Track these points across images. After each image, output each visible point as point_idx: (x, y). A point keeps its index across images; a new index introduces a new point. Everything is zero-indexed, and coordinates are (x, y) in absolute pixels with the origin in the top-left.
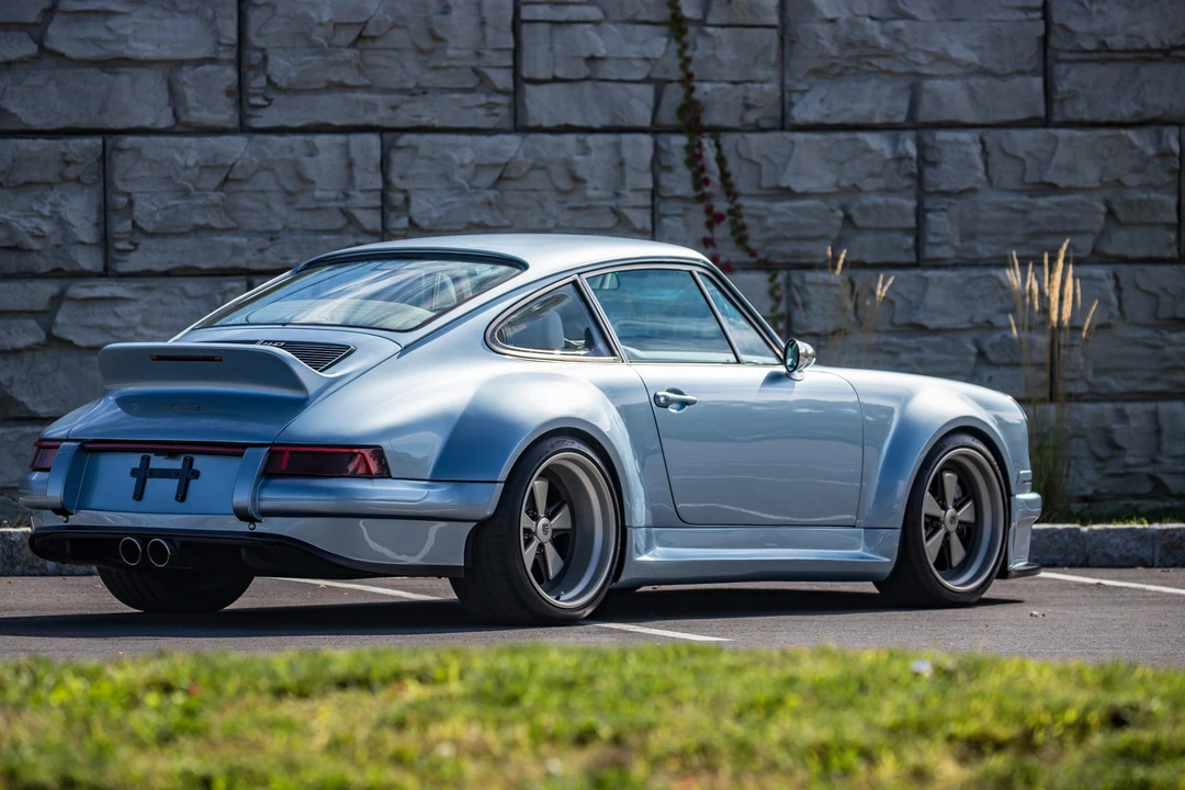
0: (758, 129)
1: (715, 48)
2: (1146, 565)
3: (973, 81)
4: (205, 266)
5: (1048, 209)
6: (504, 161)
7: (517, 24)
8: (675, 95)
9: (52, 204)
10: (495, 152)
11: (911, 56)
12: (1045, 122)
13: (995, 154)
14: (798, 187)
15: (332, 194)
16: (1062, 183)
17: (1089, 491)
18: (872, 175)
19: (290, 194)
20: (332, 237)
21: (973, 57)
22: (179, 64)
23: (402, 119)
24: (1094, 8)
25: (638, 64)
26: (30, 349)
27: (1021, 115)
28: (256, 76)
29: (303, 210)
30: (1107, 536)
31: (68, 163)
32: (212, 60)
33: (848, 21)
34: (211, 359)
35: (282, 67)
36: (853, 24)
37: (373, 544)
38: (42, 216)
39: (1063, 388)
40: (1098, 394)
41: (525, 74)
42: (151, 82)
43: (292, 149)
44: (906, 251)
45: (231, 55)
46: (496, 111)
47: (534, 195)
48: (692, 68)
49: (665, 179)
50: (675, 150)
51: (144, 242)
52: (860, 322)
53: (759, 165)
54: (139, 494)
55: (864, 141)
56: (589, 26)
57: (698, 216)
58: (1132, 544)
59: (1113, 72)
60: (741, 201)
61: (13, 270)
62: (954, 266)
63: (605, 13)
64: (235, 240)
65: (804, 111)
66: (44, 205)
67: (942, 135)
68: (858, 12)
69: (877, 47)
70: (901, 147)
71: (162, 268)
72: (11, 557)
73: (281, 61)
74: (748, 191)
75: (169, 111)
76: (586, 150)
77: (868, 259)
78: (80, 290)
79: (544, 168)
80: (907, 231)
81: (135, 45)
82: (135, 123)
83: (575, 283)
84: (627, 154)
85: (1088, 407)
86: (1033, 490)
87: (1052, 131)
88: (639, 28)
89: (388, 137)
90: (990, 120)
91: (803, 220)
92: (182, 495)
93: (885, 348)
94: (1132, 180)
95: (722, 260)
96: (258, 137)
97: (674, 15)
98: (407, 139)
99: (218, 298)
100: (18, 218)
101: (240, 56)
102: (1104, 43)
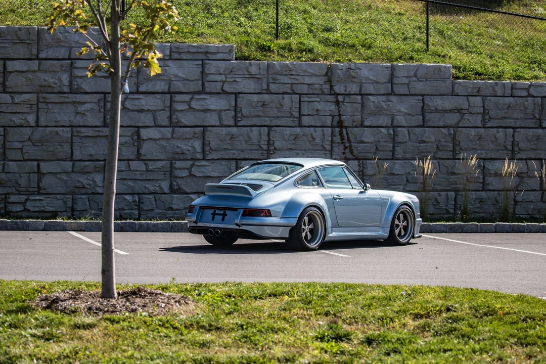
0: (356, 127)
1: (346, 108)
2: (445, 233)
3: (406, 117)
4: (226, 158)
5: (423, 146)
6: (296, 134)
7: (300, 102)
8: (337, 119)
9: (191, 143)
10: (295, 132)
11: (392, 111)
12: (423, 126)
13: (411, 134)
14: (365, 141)
15: (256, 141)
16: (427, 141)
17: (432, 213)
18: (382, 138)
19: (246, 141)
20: (256, 151)
21: (406, 111)
22: (221, 110)
23: (273, 124)
24: (434, 100)
25: (328, 111)
26: (186, 177)
27: (417, 125)
28: (239, 114)
29: (249, 145)
30: (436, 226)
31: (195, 134)
32: (229, 110)
33: (377, 102)
34: (230, 188)
35: (245, 111)
36: (379, 103)
37: (267, 232)
38: (189, 146)
39: (426, 188)
40: (434, 190)
41: (302, 113)
42: (215, 115)
43: (247, 131)
44: (390, 156)
45: (233, 108)
46: (295, 122)
47: (303, 142)
48: (341, 112)
49: (334, 138)
50: (337, 132)
51: (212, 152)
52: (379, 172)
53: (356, 135)
54: (213, 219)
55: (381, 130)
56: (317, 102)
57: (342, 147)
58: (442, 228)
59: (438, 115)
60: (352, 144)
61: (183, 158)
62: (401, 159)
63: (320, 100)
64: (233, 152)
65: (367, 123)
67: (399, 129)
68: (379, 100)
69: (384, 108)
70: (389, 132)
71: (216, 158)
72: (181, 228)
74: (354, 141)
75: (219, 122)
76: (316, 132)
77: (382, 158)
78: (197, 163)
79: (306, 135)
80: (390, 151)
81: (211, 106)
82: (211, 124)
83: (315, 170)
84: (325, 132)
85: (432, 193)
86: (420, 218)
87: (424, 128)
88: (328, 103)
89: (269, 128)
90: (410, 126)
91: (366, 148)
92: (223, 219)
93: (385, 179)
94: (442, 140)
95: (347, 157)
96: (239, 128)
97: (337, 100)
98: (274, 128)
99: (230, 165)
100: (184, 146)
101: (235, 109)
102: (436, 108)
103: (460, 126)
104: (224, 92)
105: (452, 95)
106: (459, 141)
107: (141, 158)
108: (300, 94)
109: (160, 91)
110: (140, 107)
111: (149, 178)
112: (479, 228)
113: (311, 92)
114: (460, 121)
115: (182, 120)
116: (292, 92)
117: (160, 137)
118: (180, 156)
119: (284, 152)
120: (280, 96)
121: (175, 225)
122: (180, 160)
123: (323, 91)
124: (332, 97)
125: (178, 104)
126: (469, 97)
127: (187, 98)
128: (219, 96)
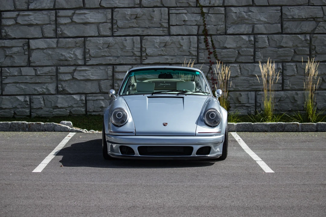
0: (220, 35)
1: (210, 18)
3: (265, 25)
4: (104, 63)
5: (281, 51)
6: (166, 42)
7: (169, 14)
8: (202, 28)
9: (73, 51)
10: (164, 40)
11: (252, 20)
12: (282, 33)
13: (270, 40)
14: (228, 46)
15: (130, 49)
16: (284, 46)
17: (290, 109)
18: (244, 44)
19: (122, 49)
20: (130, 57)
21: (266, 20)
22: (100, 23)
23: (145, 33)
24: (291, 10)
25: (194, 22)
26: (69, 80)
27: (276, 32)
28: (115, 25)
29: (124, 52)
30: (258, 125)
31: (77, 43)
32: (106, 22)
35: (120, 23)
36: (240, 13)
38: (72, 54)
39: (285, 88)
40: (292, 89)
42: (94, 27)
43: (122, 40)
44: (251, 60)
45: (110, 21)
46: (165, 31)
47: (172, 48)
48: (206, 22)
49: (200, 45)
50: (202, 39)
51: (92, 59)
52: (241, 74)
53: (220, 42)
55: (242, 37)
56: (184, 14)
57: (207, 52)
58: (264, 127)
59: (296, 23)
60: (216, 49)
61: (67, 64)
63: (188, 12)
64: (110, 58)
65: (230, 31)
66: (72, 51)
67: (259, 36)
68: (241, 11)
69: (245, 18)
70: (250, 39)
71: (95, 64)
72: (19, 127)
73: (120, 22)
74: (218, 47)
75: (98, 32)
76: (183, 39)
77: (243, 61)
78: (79, 68)
79: (174, 43)
80: (252, 56)
81: (90, 19)
82: (90, 35)
84: (191, 40)
85: (290, 92)
87: (282, 35)
88: (194, 14)
89: (142, 37)
90: (269, 33)
91: (229, 53)
93: (247, 80)
94: (299, 45)
95: (212, 61)
96: (115, 37)
97: (201, 12)
98: (145, 37)
99: (107, 70)
100: (67, 54)
101: (112, 21)
102: (293, 17)
103: (315, 32)
104: (102, 8)
105: (309, 5)
106: (315, 46)
107: (31, 65)
108: (168, 7)
109: (46, 8)
110: (30, 22)
111: (37, 81)
112: (300, 128)
113: (178, 5)
114: (316, 28)
115: (66, 32)
116: (162, 5)
117: (46, 47)
118: (64, 62)
119: (155, 58)
120: (151, 9)
121: (13, 125)
122: (65, 66)
123: (189, 4)
124: (197, 9)
125: (62, 19)
126: (323, 7)
127: (70, 13)
128: (97, 11)
